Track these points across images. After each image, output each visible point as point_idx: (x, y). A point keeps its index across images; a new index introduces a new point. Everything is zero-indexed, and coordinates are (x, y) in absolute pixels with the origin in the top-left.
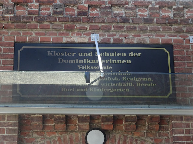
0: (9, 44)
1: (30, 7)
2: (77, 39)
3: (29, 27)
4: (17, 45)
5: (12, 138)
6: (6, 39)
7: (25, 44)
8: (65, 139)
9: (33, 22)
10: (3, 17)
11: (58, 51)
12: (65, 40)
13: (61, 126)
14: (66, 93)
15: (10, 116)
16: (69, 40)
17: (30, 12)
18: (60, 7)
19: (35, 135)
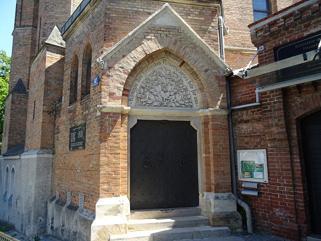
0: (271, 50)
1: (278, 23)
2: (314, 31)
3: (280, 36)
4: (275, 49)
5: (279, 102)
6: (268, 48)
7: (280, 46)
8: (316, 97)
9: (282, 32)
10: (264, 36)
11: (301, 43)
12: (305, 34)
13: (311, 89)
14: (311, 68)
15: (277, 90)
16: (308, 33)
17: (279, 27)
18: (298, 14)
19: (296, 98)
